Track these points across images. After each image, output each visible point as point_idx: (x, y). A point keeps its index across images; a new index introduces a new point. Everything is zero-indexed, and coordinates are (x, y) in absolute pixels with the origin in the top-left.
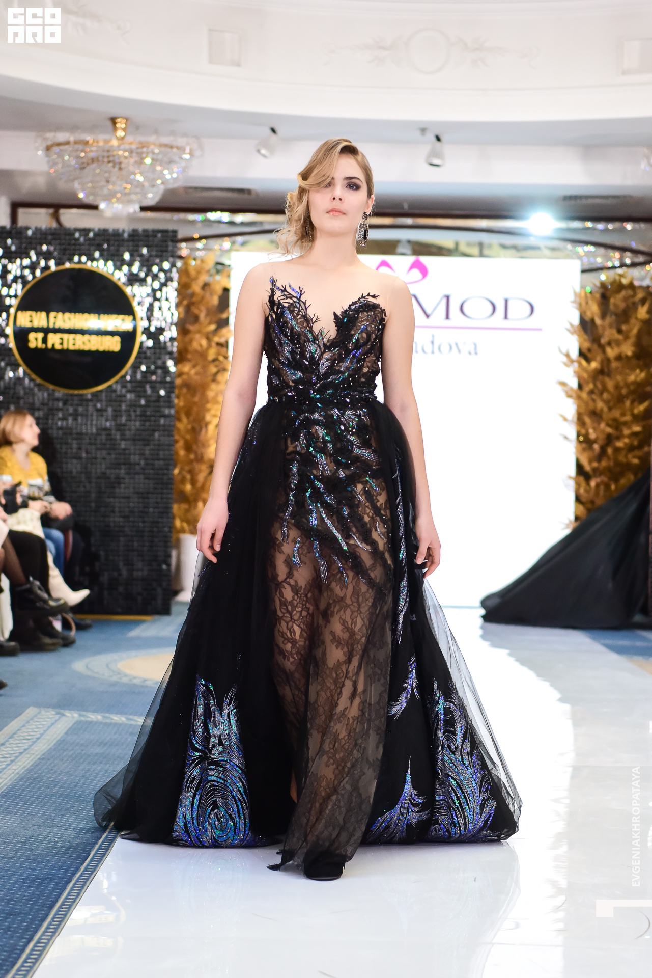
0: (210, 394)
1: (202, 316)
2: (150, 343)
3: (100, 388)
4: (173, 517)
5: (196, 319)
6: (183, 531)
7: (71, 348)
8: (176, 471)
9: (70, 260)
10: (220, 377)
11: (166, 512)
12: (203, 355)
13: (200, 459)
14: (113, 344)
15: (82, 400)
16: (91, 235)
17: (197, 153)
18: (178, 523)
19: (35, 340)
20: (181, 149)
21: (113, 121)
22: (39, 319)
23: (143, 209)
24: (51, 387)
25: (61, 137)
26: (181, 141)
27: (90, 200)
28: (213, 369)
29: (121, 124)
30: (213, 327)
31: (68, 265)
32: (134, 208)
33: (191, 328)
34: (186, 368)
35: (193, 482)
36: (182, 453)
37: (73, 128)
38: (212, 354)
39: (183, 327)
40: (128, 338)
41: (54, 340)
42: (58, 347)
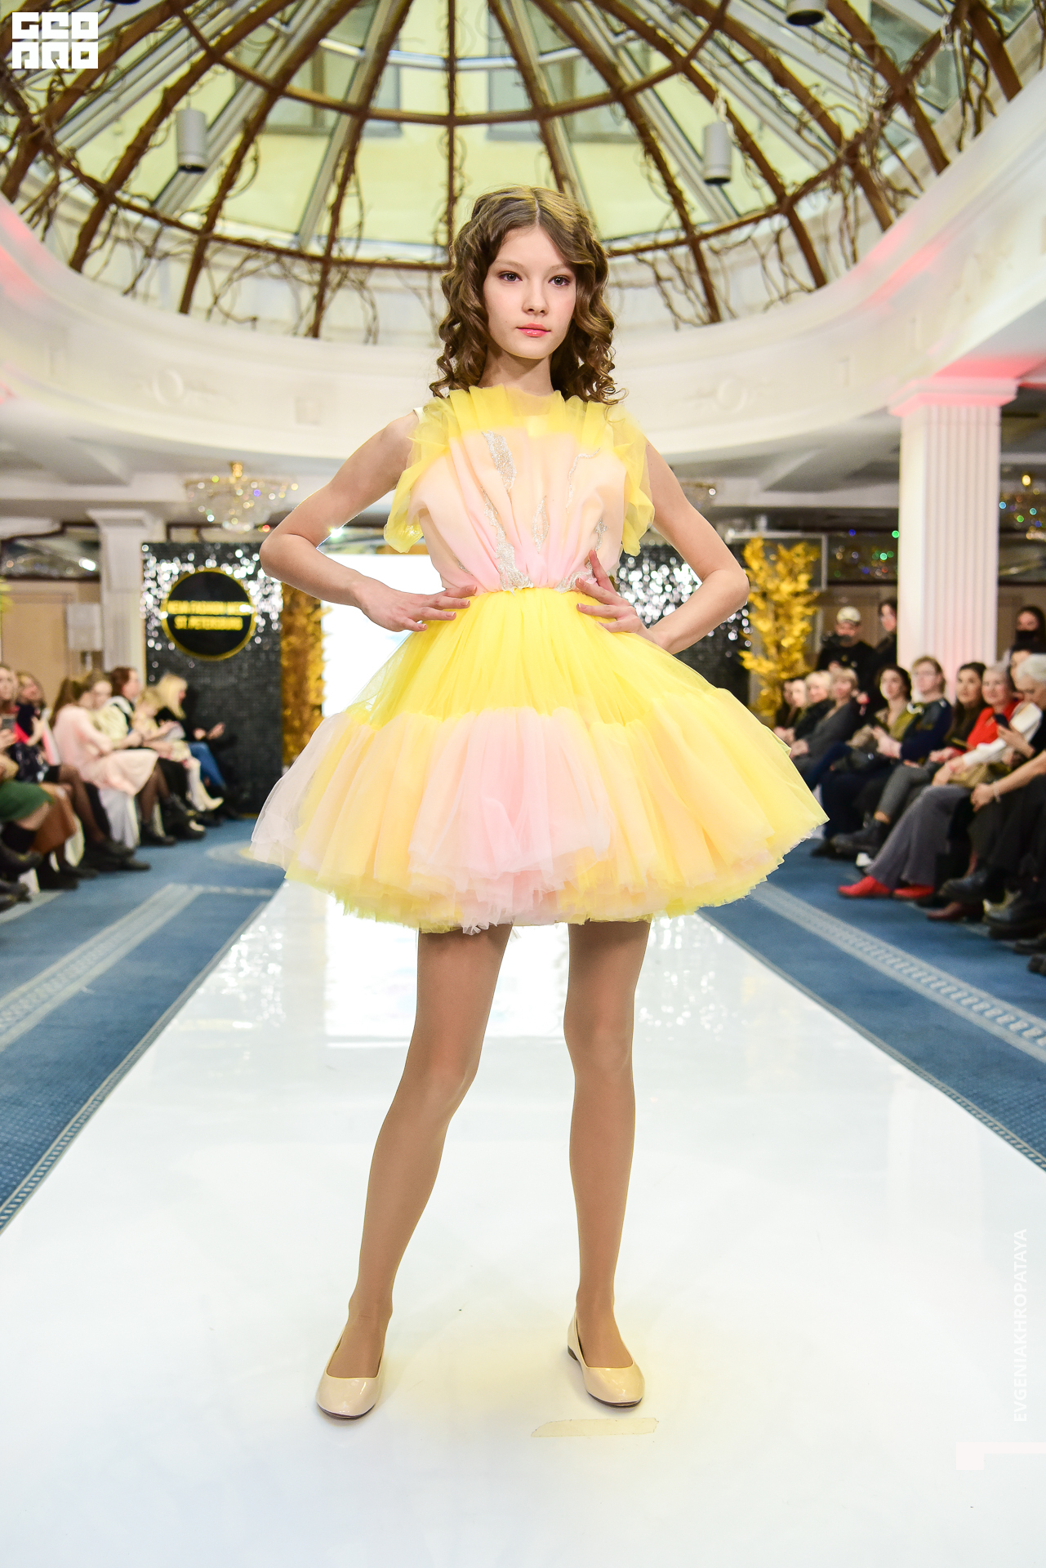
0: (311, 656)
1: (303, 601)
2: (262, 622)
3: (229, 655)
4: (284, 746)
5: (298, 604)
6: (293, 754)
7: (207, 629)
8: (288, 712)
9: (204, 565)
10: (317, 645)
11: (280, 742)
12: (304, 629)
13: (304, 703)
14: (237, 624)
15: (216, 665)
16: (218, 548)
17: (295, 487)
18: (291, 748)
19: (180, 623)
20: (279, 484)
21: (232, 465)
22: (183, 607)
23: (256, 527)
24: (193, 655)
25: (195, 476)
26: (279, 478)
27: (217, 522)
28: (311, 640)
29: (238, 471)
30: (309, 610)
31: (201, 569)
32: (247, 527)
33: (296, 610)
34: (293, 639)
35: (301, 719)
36: (290, 698)
37: (203, 470)
38: (310, 629)
39: (288, 611)
40: (247, 620)
41: (195, 623)
42: (197, 628)
